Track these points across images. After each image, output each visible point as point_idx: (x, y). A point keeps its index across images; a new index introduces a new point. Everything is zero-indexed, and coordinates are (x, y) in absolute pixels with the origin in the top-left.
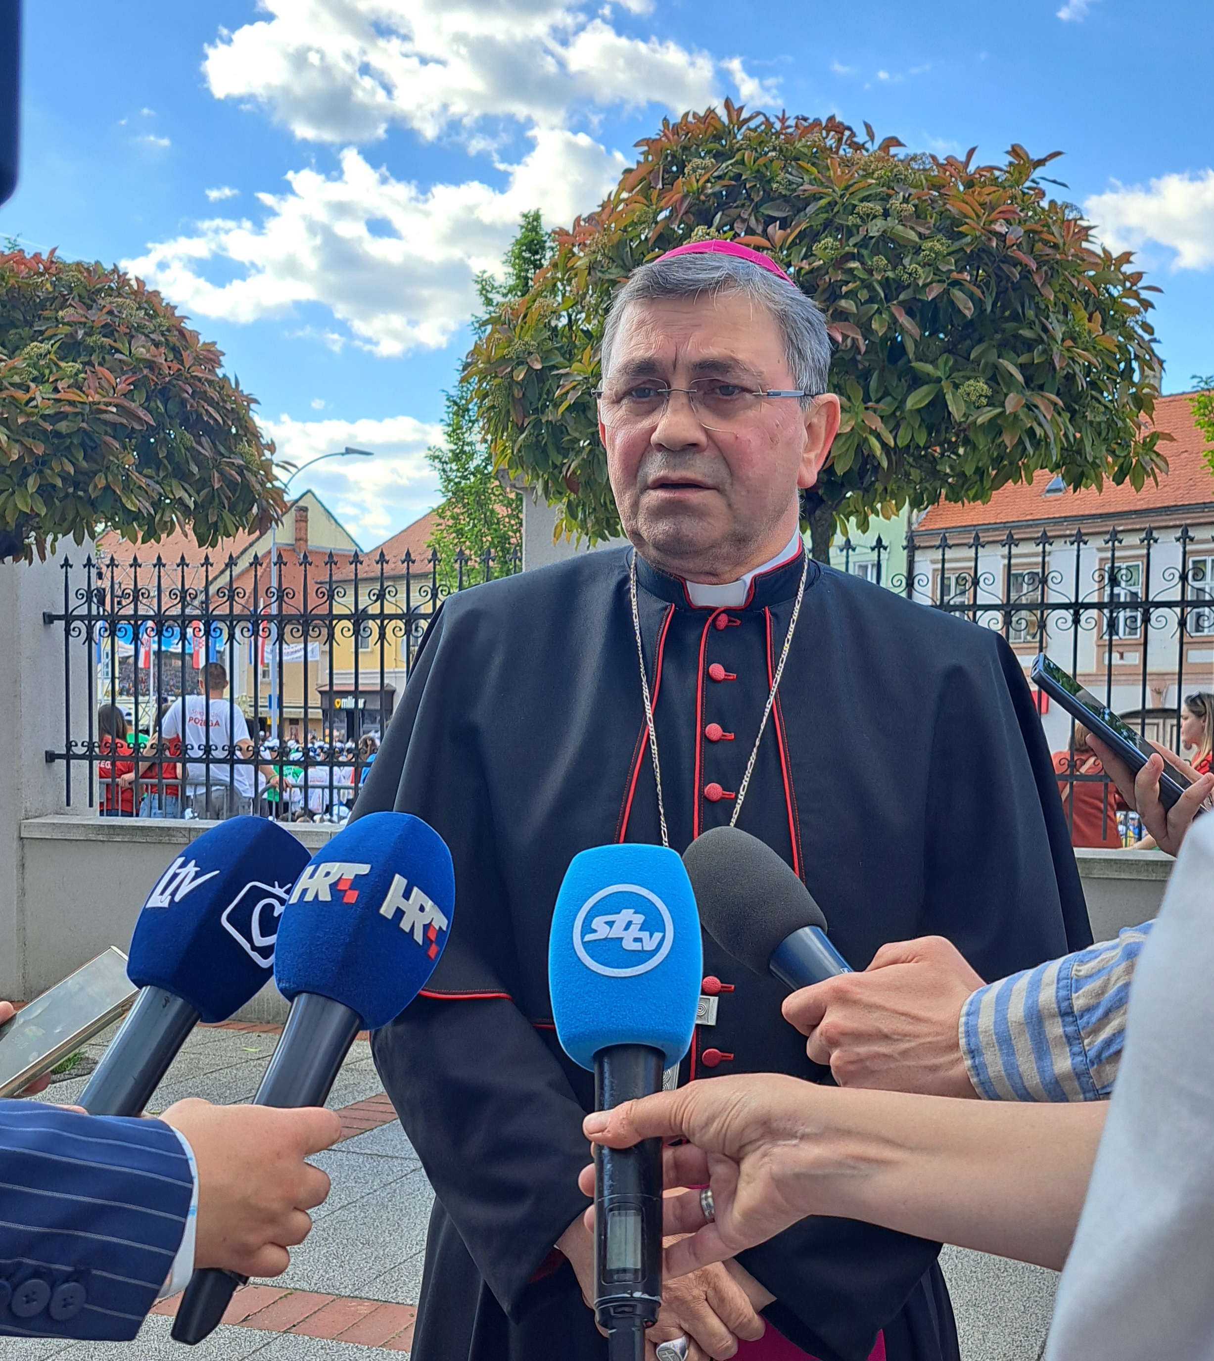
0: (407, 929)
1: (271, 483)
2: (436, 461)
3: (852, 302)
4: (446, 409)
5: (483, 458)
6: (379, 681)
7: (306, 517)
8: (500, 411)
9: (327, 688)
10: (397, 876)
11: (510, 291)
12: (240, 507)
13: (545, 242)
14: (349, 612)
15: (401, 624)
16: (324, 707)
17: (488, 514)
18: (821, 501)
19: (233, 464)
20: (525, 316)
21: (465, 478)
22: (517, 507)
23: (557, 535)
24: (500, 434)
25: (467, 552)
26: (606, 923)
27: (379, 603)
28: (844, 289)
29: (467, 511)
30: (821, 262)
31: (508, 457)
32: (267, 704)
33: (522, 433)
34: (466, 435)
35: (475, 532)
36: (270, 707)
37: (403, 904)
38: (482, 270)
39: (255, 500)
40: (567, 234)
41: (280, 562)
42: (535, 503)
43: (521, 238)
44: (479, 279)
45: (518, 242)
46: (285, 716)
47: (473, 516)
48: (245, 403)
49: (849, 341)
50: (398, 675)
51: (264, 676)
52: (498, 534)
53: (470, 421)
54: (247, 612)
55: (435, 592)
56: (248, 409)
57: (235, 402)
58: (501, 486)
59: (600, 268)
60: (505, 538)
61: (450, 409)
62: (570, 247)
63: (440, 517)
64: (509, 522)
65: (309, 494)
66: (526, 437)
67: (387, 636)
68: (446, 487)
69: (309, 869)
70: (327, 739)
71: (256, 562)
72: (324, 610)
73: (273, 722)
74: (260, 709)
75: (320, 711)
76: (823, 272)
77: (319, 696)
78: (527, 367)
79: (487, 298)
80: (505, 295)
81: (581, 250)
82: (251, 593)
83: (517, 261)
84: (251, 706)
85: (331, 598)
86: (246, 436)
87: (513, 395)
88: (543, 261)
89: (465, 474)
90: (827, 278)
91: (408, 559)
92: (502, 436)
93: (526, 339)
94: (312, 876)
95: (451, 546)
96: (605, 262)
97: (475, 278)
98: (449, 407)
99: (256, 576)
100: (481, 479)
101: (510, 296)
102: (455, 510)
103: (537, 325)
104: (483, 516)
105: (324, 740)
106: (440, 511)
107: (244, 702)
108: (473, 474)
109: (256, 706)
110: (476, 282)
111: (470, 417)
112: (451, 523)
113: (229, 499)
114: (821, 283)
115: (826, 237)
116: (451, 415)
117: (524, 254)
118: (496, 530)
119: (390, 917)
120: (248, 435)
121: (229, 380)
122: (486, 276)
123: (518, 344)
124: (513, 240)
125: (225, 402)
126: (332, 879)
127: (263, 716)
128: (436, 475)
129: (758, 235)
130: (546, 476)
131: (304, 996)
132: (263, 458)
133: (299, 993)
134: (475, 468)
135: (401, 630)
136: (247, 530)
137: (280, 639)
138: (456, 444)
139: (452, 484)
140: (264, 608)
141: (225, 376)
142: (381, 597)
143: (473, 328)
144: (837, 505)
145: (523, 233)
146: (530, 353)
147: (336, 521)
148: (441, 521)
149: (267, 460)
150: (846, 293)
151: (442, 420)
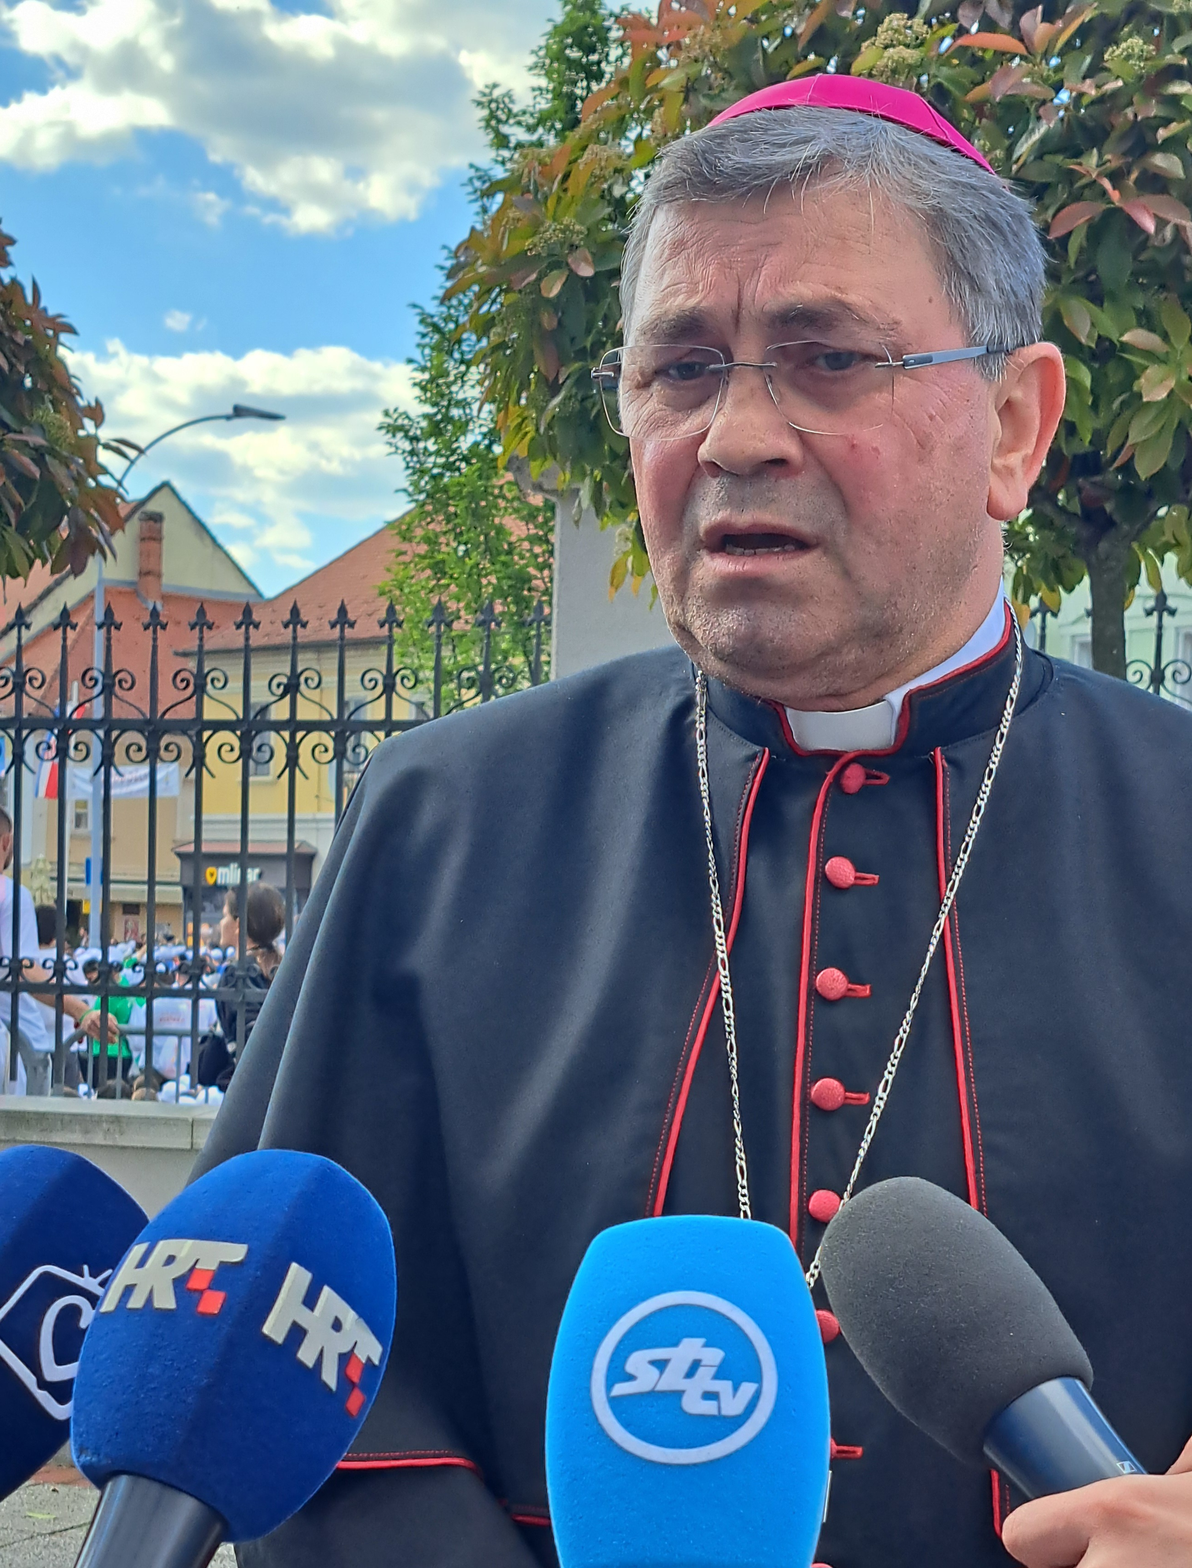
0: (310, 1363)
1: (95, 479)
2: (400, 435)
3: (1176, 158)
4: (417, 339)
5: (485, 430)
6: (285, 836)
7: (160, 531)
8: (514, 352)
9: (191, 848)
10: (294, 1266)
11: (541, 121)
12: (38, 522)
13: (609, 29)
14: (233, 717)
15: (327, 740)
16: (186, 883)
17: (493, 534)
18: (1109, 523)
19: (26, 444)
20: (566, 177)
21: (449, 467)
22: (547, 521)
23: (615, 582)
24: (514, 395)
25: (452, 606)
26: (653, 1363)
27: (288, 698)
28: (1162, 134)
29: (454, 529)
30: (1120, 83)
31: (529, 436)
32: (83, 876)
33: (554, 395)
34: (454, 388)
35: (467, 568)
36: (88, 881)
37: (305, 1318)
38: (490, 82)
39: (65, 511)
40: (647, 24)
41: (109, 622)
42: (577, 523)
43: (564, 23)
44: (484, 99)
45: (558, 31)
46: (113, 898)
47: (465, 538)
48: (51, 332)
49: (1168, 233)
50: (321, 825)
51: (78, 825)
52: (510, 570)
53: (462, 362)
54: (46, 713)
55: (389, 681)
56: (55, 342)
57: (31, 330)
58: (516, 483)
59: (706, 92)
60: (523, 580)
61: (427, 340)
62: (653, 49)
63: (404, 538)
64: (531, 550)
65: (166, 491)
66: (563, 403)
67: (301, 761)
68: (415, 484)
69: (137, 1251)
70: (190, 941)
71: (65, 620)
72: (186, 712)
73: (92, 909)
74: (67, 885)
75: (179, 889)
76: (1123, 100)
77: (178, 861)
78: (567, 273)
79: (497, 133)
80: (531, 129)
81: (672, 56)
82: (53, 679)
83: (556, 65)
84: (52, 879)
85: (200, 690)
86: (50, 391)
87: (540, 325)
88: (603, 65)
89: (452, 459)
90: (1129, 112)
91: (343, 619)
92: (519, 398)
93: (566, 220)
94: (141, 1263)
95: (423, 594)
96: (717, 79)
97: (478, 97)
98: (424, 336)
99: (64, 647)
100: (479, 469)
101: (540, 130)
102: (431, 526)
103: (587, 193)
104: (482, 538)
105: (186, 944)
106: (404, 527)
107: (41, 872)
108: (466, 459)
109: (60, 879)
110: (479, 103)
111: (462, 353)
112: (423, 549)
113: (16, 507)
114: (1118, 121)
115: (1130, 35)
116: (427, 351)
117: (568, 52)
118: (504, 564)
119: (279, 1338)
120: (55, 391)
121: (22, 289)
122: (496, 93)
123: (551, 231)
124: (549, 27)
125: (13, 329)
126: (178, 1269)
127: (75, 897)
128: (399, 462)
129: (1004, 33)
130: (597, 473)
131: (124, 1481)
132: (81, 433)
133: (115, 1473)
134: (470, 450)
135: (326, 750)
136: (48, 566)
137: (107, 761)
138: (435, 404)
139: (427, 478)
140: (81, 705)
141: (14, 281)
142: (291, 688)
143: (470, 189)
144: (1140, 531)
145: (567, 14)
146: (573, 247)
147: (214, 540)
148: (405, 546)
149: (88, 436)
150: (1165, 141)
151: (410, 361)
